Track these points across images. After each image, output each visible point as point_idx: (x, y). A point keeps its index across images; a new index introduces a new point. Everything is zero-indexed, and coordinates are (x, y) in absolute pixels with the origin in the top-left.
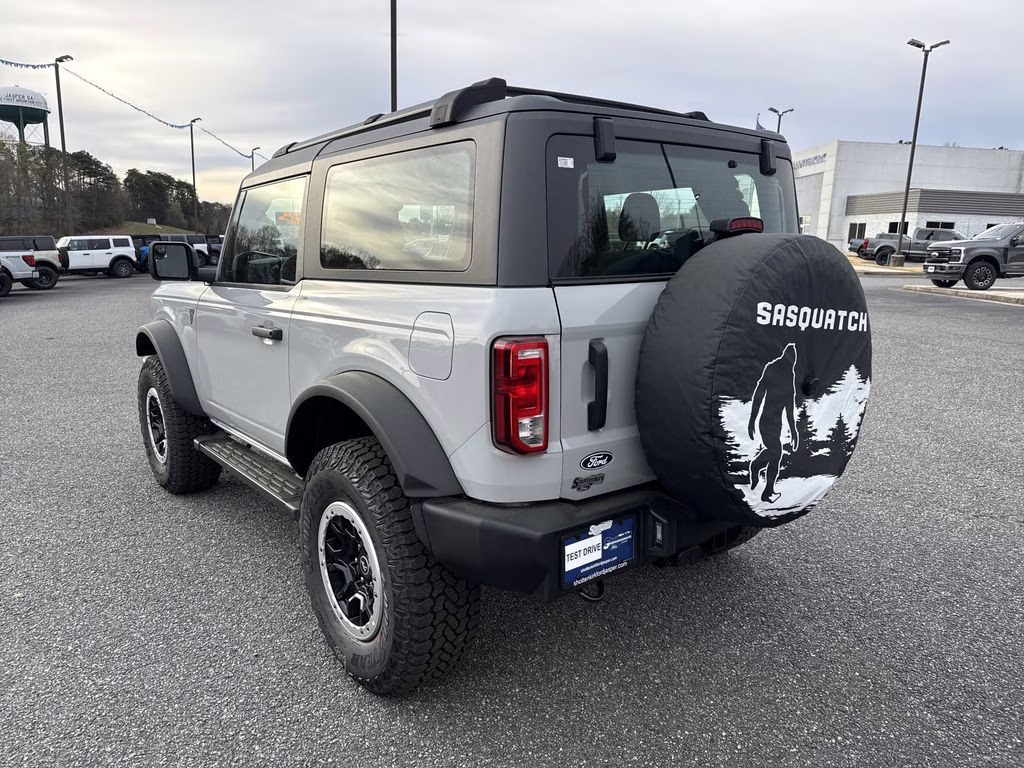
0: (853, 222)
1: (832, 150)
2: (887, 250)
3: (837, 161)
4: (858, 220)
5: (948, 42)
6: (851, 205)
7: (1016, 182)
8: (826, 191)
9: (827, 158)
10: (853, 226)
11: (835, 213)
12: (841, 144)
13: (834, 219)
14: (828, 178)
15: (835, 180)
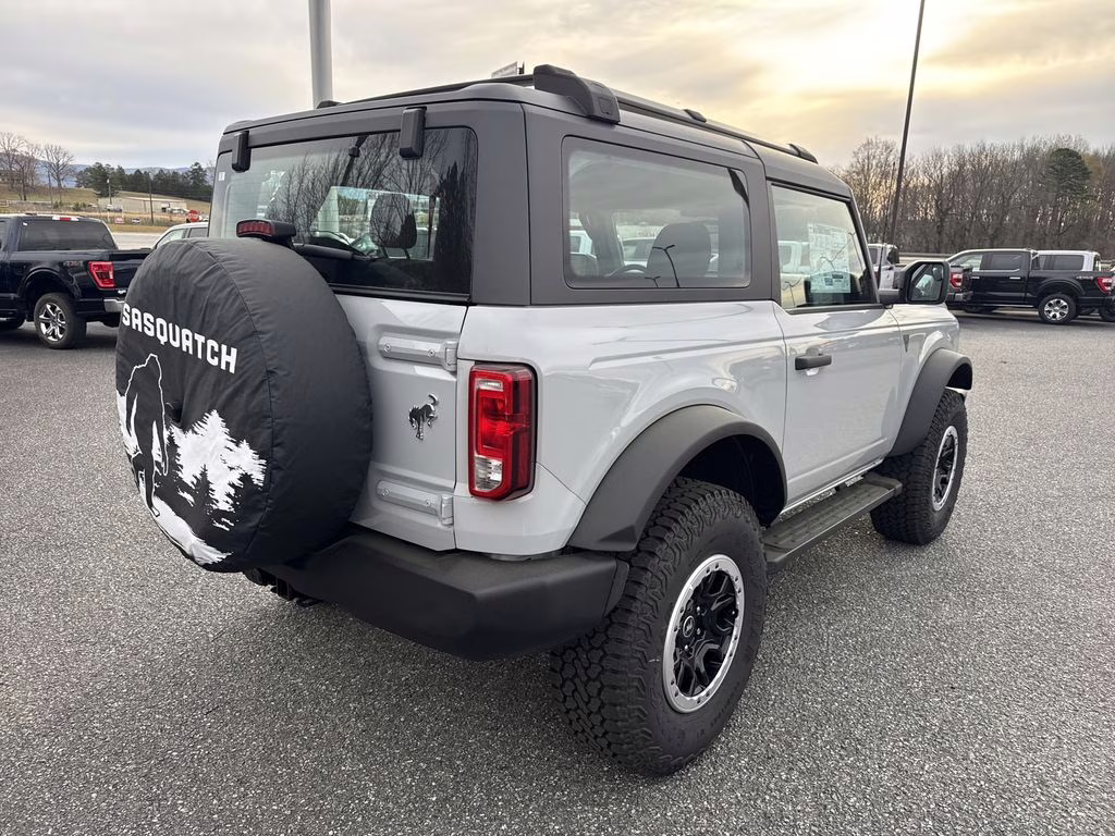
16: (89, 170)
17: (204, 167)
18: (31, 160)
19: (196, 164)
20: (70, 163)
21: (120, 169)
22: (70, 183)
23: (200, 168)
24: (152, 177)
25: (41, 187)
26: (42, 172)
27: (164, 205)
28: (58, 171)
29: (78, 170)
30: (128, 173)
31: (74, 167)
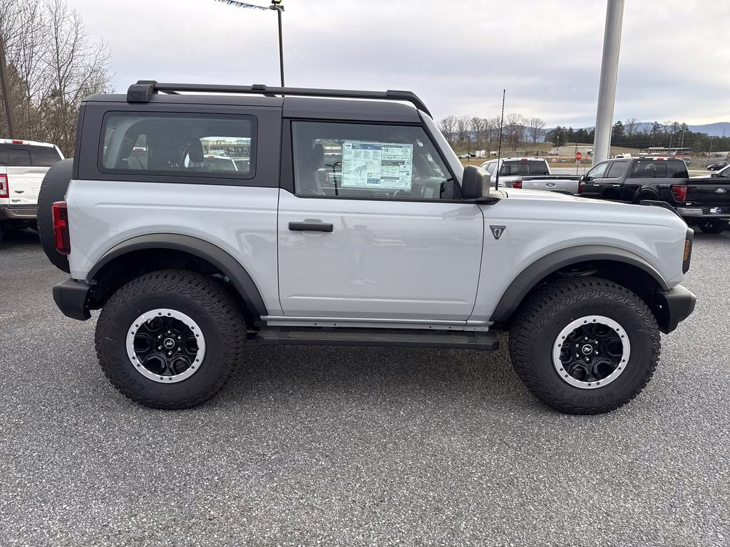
16: (553, 131)
17: (623, 124)
18: (522, 127)
19: (618, 123)
20: (543, 128)
21: (571, 129)
22: (541, 140)
23: (621, 125)
24: (589, 133)
25: (527, 143)
26: (526, 133)
27: (589, 150)
28: (536, 132)
29: (547, 132)
30: (574, 131)
31: (545, 130)
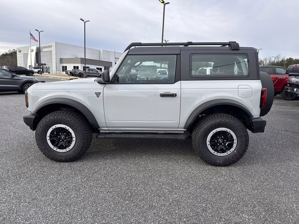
0: (63, 65)
1: (54, 44)
2: (81, 74)
3: (56, 48)
4: (65, 65)
5: (89, 21)
6: (61, 61)
7: (99, 57)
8: (54, 57)
9: (52, 47)
10: (63, 67)
11: (57, 63)
12: (56, 43)
13: (57, 65)
14: (54, 52)
15: (56, 53)
